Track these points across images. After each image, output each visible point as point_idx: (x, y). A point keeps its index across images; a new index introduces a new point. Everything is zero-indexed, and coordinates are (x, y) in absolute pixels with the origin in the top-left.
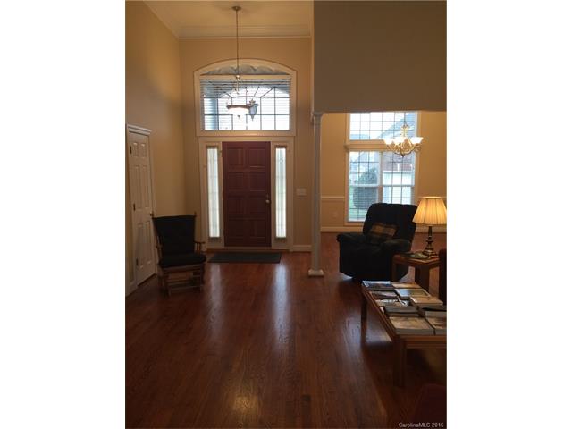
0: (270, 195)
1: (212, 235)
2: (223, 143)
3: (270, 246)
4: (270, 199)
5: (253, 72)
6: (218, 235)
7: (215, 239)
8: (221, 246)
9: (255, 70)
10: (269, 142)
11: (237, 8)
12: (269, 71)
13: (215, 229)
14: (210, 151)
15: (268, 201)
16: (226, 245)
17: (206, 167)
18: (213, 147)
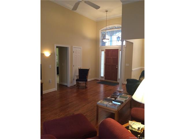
0: (118, 65)
1: (101, 76)
2: (106, 50)
3: (117, 81)
4: (117, 66)
5: (115, 28)
6: (103, 76)
7: (102, 77)
8: (104, 79)
9: (116, 27)
10: (118, 49)
11: (107, 11)
12: (120, 27)
13: (102, 74)
14: (102, 52)
15: (117, 67)
16: (105, 79)
17: (101, 56)
18: (103, 51)
